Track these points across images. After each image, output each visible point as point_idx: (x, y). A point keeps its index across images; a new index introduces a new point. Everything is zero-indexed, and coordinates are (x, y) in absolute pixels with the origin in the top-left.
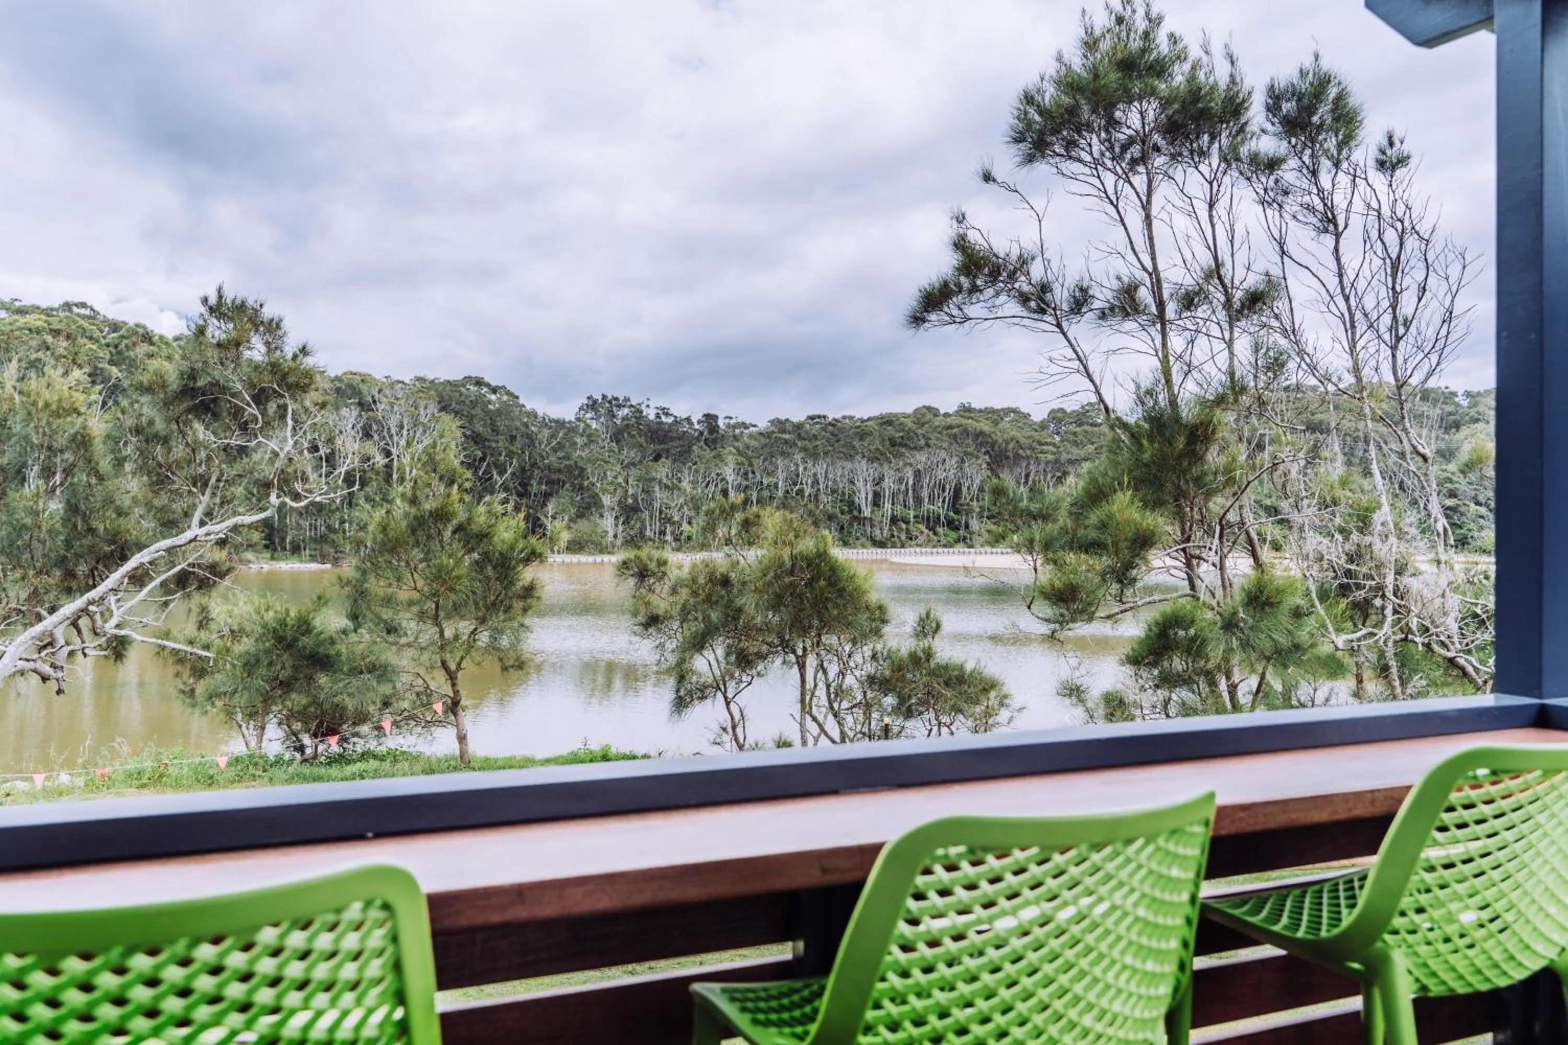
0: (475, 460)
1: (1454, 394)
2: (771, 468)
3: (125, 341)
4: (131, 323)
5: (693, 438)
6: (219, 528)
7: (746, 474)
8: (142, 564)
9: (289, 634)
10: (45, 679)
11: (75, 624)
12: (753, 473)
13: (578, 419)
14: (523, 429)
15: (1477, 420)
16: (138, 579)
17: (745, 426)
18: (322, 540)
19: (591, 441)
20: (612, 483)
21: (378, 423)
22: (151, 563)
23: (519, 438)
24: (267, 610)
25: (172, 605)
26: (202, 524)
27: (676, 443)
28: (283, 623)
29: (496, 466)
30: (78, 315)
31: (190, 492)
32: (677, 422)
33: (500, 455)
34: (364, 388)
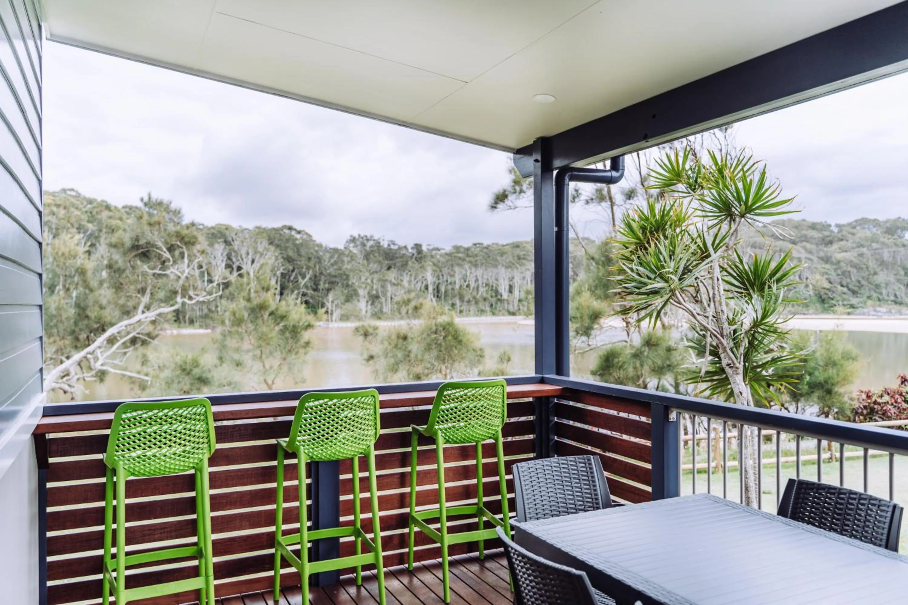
0: (289, 271)
1: (830, 226)
2: (452, 273)
3: (96, 210)
4: (99, 199)
5: (409, 257)
6: (151, 315)
7: (438, 276)
8: (113, 334)
9: (188, 367)
10: (65, 392)
11: (79, 364)
12: (442, 275)
13: (345, 248)
14: (315, 253)
15: (842, 240)
16: (111, 341)
17: (438, 249)
18: (206, 316)
19: (352, 260)
20: (364, 283)
21: (235, 252)
22: (118, 333)
23: (313, 259)
24: (177, 355)
25: (128, 354)
26: (143, 312)
27: (399, 260)
28: (185, 363)
29: (300, 274)
30: (70, 195)
31: (136, 297)
32: (400, 248)
33: (302, 268)
34: (227, 233)
